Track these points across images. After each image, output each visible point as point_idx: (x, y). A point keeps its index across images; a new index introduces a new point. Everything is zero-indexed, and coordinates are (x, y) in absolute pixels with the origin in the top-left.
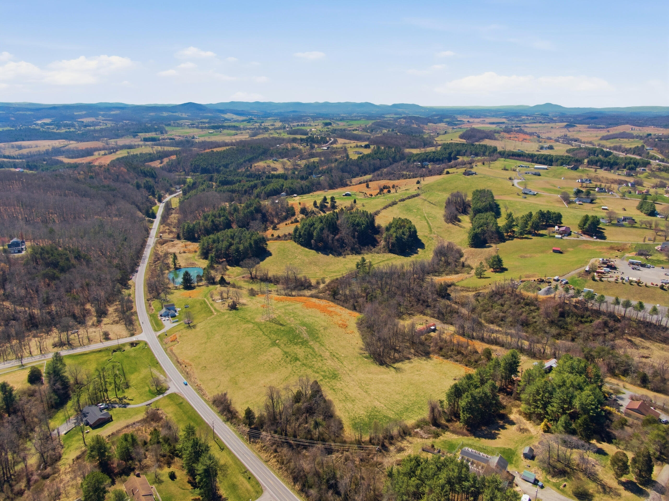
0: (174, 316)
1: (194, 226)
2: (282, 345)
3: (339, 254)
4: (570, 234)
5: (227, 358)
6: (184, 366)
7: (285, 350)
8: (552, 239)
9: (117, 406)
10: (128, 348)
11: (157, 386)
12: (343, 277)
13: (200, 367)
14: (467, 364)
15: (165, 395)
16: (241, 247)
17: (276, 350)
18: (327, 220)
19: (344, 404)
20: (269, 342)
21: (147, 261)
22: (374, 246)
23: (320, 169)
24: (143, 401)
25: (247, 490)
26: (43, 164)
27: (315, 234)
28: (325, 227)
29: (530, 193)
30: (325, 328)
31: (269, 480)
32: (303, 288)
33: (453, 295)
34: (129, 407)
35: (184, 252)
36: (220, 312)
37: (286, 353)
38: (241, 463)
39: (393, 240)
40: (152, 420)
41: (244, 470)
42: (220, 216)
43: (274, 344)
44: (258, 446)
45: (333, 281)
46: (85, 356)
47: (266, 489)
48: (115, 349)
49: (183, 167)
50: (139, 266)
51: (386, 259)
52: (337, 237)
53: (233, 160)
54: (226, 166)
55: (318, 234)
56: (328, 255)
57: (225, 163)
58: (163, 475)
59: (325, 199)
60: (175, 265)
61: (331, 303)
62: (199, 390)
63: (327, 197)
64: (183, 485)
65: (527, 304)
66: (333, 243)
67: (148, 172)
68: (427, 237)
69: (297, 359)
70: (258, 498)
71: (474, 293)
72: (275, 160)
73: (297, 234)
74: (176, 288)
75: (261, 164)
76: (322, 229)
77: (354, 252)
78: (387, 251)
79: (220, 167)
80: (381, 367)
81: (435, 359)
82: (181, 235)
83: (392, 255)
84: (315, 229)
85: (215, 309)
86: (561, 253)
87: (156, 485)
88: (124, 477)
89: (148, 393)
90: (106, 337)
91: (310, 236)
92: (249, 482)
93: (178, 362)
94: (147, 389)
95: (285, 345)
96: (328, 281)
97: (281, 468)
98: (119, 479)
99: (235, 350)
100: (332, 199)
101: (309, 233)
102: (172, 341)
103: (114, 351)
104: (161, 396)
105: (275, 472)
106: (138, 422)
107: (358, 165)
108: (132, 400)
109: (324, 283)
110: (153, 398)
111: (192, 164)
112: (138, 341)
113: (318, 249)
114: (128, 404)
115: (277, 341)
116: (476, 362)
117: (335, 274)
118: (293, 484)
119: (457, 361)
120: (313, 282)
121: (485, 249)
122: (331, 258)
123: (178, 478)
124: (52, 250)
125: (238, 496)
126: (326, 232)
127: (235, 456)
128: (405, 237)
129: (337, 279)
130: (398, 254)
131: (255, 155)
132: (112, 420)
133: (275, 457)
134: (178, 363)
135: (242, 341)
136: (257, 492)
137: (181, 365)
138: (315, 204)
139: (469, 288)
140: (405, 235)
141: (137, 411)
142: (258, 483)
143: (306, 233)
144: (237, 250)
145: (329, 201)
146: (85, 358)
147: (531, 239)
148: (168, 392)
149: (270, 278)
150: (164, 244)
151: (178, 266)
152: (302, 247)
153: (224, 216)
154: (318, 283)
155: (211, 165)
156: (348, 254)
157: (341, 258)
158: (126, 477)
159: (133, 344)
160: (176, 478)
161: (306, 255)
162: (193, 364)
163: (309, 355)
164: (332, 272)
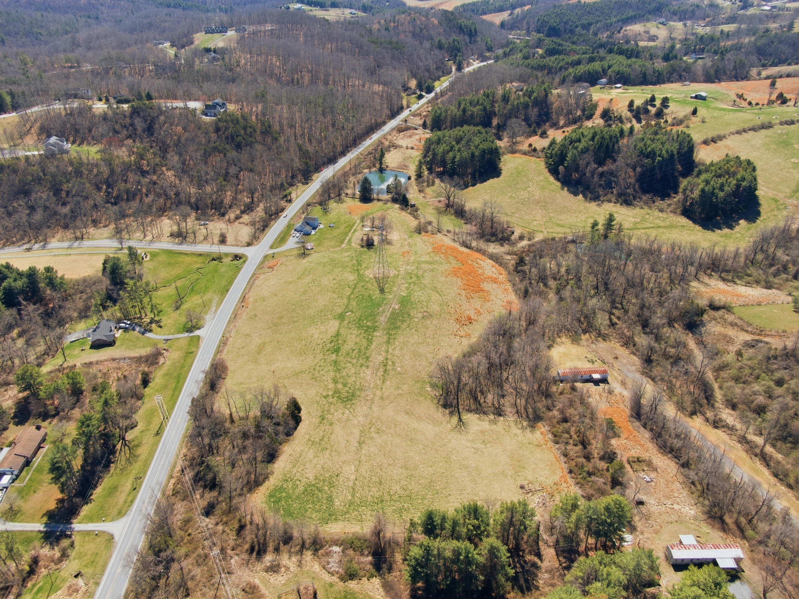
0: (307, 234)
1: (441, 114)
2: (346, 322)
3: (595, 198)
5: (284, 313)
6: (243, 305)
7: (341, 330)
9: (138, 329)
10: (227, 260)
13: (252, 313)
14: (575, 469)
15: (192, 335)
16: (459, 157)
17: (334, 325)
18: (603, 138)
20: (341, 311)
22: (664, 195)
23: (722, 44)
24: (167, 333)
25: (116, 503)
28: (592, 148)
30: (427, 316)
32: (493, 239)
33: (708, 327)
34: (148, 335)
35: (412, 148)
36: (350, 245)
37: (337, 335)
38: (150, 464)
40: (147, 361)
43: (341, 316)
45: (544, 241)
46: (183, 256)
47: (129, 514)
48: (215, 256)
50: (345, 156)
51: (668, 223)
53: (601, 18)
54: (586, 27)
55: (574, 160)
56: (576, 194)
57: (586, 22)
59: (653, 99)
60: (381, 164)
61: (503, 276)
62: (224, 342)
66: (591, 177)
68: (776, 201)
69: (337, 350)
70: (113, 520)
72: (662, 24)
74: (353, 197)
75: (636, 28)
76: (585, 152)
78: (679, 211)
79: (577, 27)
80: (441, 409)
81: (538, 434)
82: (428, 122)
83: (684, 221)
85: (349, 240)
89: (181, 326)
90: (223, 240)
91: (562, 158)
92: (128, 495)
93: (245, 297)
95: (349, 323)
96: (539, 237)
97: (168, 498)
100: (665, 101)
102: (269, 268)
103: (214, 259)
104: (187, 334)
105: (160, 498)
106: (129, 358)
108: (161, 327)
109: (530, 239)
110: (179, 333)
111: (539, 20)
112: (244, 255)
113: (566, 183)
114: (151, 331)
115: (348, 314)
116: (590, 474)
117: (559, 229)
119: (565, 455)
120: (517, 234)
122: (576, 201)
126: (588, 157)
127: (156, 450)
128: (721, 194)
129: (553, 239)
130: (695, 221)
131: (640, 12)
132: (111, 346)
133: (177, 477)
134: (243, 299)
135: (319, 297)
136: (120, 512)
137: (242, 302)
138: (631, 104)
140: (722, 190)
141: (147, 344)
142: (133, 501)
143: (559, 152)
144: (453, 160)
145: (658, 103)
146: (181, 258)
148: (196, 333)
150: (402, 131)
151: (384, 166)
152: (549, 174)
153: (482, 104)
154: (522, 238)
155: (566, 23)
156: (610, 201)
157: (592, 205)
158: (41, 421)
159: (236, 257)
162: (250, 307)
164: (558, 225)
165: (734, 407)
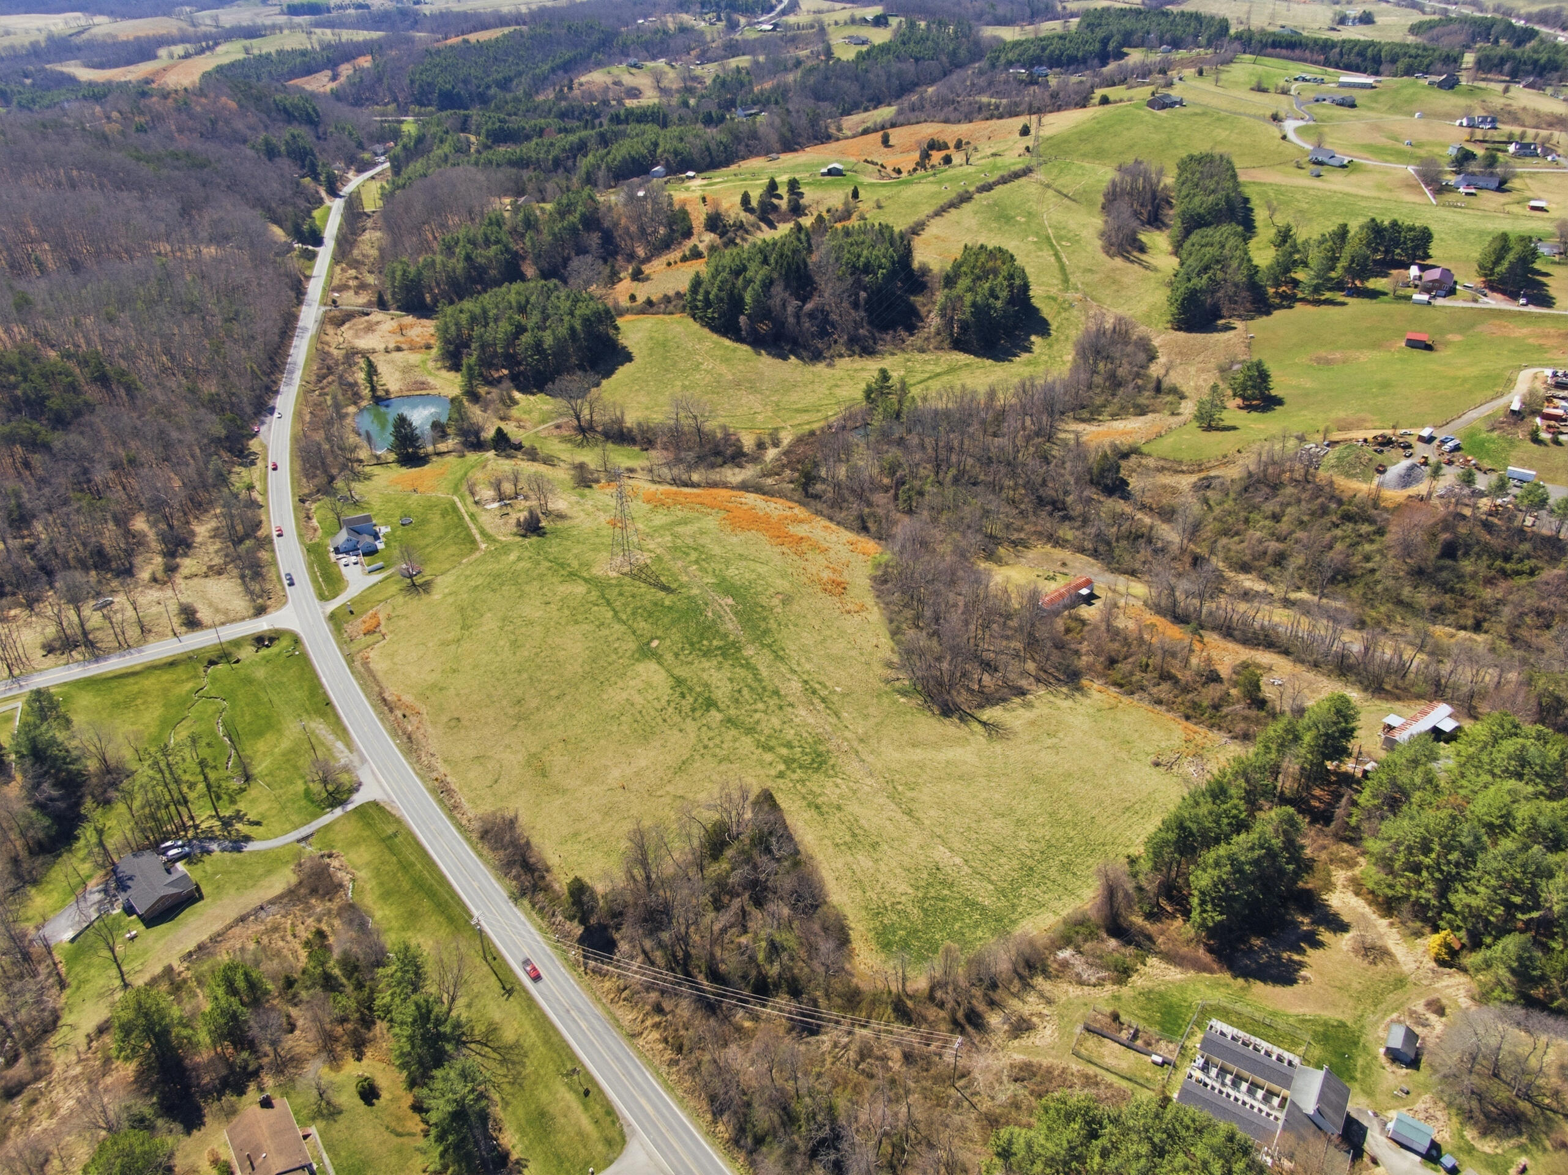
0: (371, 552)
1: (419, 273)
2: (669, 657)
3: (816, 357)
4: (1451, 292)
5: (519, 692)
6: (399, 714)
7: (677, 672)
8: (1402, 307)
9: (214, 846)
10: (247, 653)
11: (325, 781)
12: (830, 427)
13: (444, 719)
14: (1190, 712)
15: (350, 807)
16: (548, 340)
17: (649, 670)
18: (781, 256)
19: (850, 859)
20: (632, 645)
21: (298, 375)
22: (911, 329)
23: (757, 89)
24: (288, 826)
25: (580, 1133)
26: (23, 85)
27: (748, 298)
28: (775, 275)
29: (1332, 162)
30: (787, 600)
31: (643, 1102)
32: (720, 460)
33: (1135, 483)
34: (250, 847)
35: (399, 349)
36: (495, 540)
37: (679, 682)
38: (563, 1040)
39: (965, 313)
40: (314, 891)
41: (569, 1067)
42: (487, 242)
43: (645, 652)
44: (607, 984)
45: (800, 440)
46: (131, 680)
47: (634, 1132)
48: (213, 656)
49: (390, 89)
50: (277, 392)
51: (945, 367)
52: (809, 306)
53: (522, 67)
54: (504, 84)
55: (757, 300)
56: (785, 358)
57: (500, 76)
58: (340, 1089)
59: (773, 186)
60: (373, 389)
61: (799, 511)
62: (442, 791)
63: (777, 180)
64: (399, 1119)
65: (1347, 517)
66: (798, 323)
67: (296, 107)
68: (1054, 299)
69: (710, 704)
70: (611, 1162)
71: (1194, 478)
72: (635, 66)
73: (700, 297)
74: (380, 462)
75: (596, 78)
76: (768, 284)
77: (857, 349)
78: (946, 345)
79: (488, 87)
80: (947, 721)
81: (1096, 695)
82: (388, 297)
83: (962, 358)
84: (748, 282)
85: (483, 533)
86: (1429, 348)
87: (321, 1124)
88: (229, 1098)
89: (303, 803)
90: (191, 620)
91: (736, 303)
92: (586, 1107)
93: (384, 700)
94: (300, 787)
95: (677, 655)
96: (787, 438)
97: (676, 1062)
98: (216, 1106)
99: (539, 667)
100: (793, 185)
101: (731, 294)
102: (368, 633)
103: (212, 663)
104: (338, 812)
105: (657, 1074)
106: (272, 902)
107: (857, 78)
108: (258, 823)
109: (776, 444)
110: (315, 816)
111: (412, 82)
112: (277, 631)
113: (757, 342)
114: (247, 839)
115: (655, 643)
116: (1216, 707)
117: (806, 417)
118: (709, 1117)
119: (1159, 702)
120: (748, 442)
121: (1216, 336)
122: (792, 368)
123: (385, 1095)
124: (22, 363)
125: (557, 1156)
126: (779, 291)
127: (544, 1016)
128: (999, 304)
129: (812, 433)
130: (976, 354)
131: (580, 50)
132: (201, 897)
133: (656, 1026)
134: (385, 704)
135: (558, 641)
136: (609, 1142)
137: (391, 710)
138: (746, 200)
139: (1180, 462)
140: (997, 298)
141: (272, 862)
142: (610, 1111)
143: (723, 294)
144: (538, 346)
145: (783, 191)
146: (132, 686)
147: (1343, 304)
148: (358, 799)
149: (630, 430)
150: (343, 323)
151: (380, 393)
152: (715, 336)
153: (497, 242)
154: (761, 446)
155: (465, 82)
156: (841, 356)
157: (820, 367)
158: (234, 1098)
159: (261, 641)
160: (378, 1097)
161: (726, 360)
162: (424, 710)
163: (745, 691)
164: (798, 411)
165: (1245, 568)
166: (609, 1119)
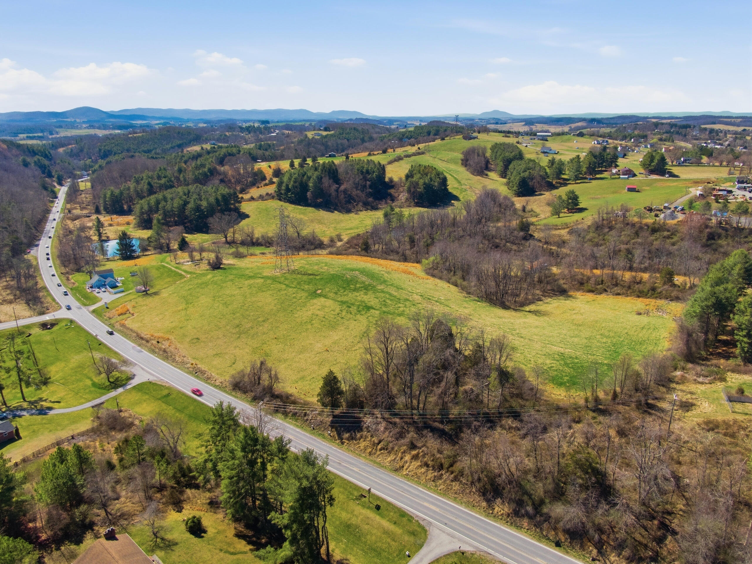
0: (114, 287)
1: (121, 193)
2: (331, 295)
3: (349, 211)
4: (635, 175)
5: (237, 322)
6: (154, 342)
7: (339, 299)
8: (618, 180)
9: (25, 413)
10: (36, 331)
11: (108, 372)
12: (367, 232)
13: (188, 340)
14: (639, 295)
15: (129, 387)
16: (204, 204)
17: (320, 302)
18: (324, 167)
20: (304, 294)
22: (393, 200)
24: (83, 400)
25: (386, 532)
27: (311, 185)
28: (323, 175)
29: (551, 152)
30: (388, 273)
31: (426, 504)
32: (313, 247)
33: (536, 235)
34: (54, 412)
36: (195, 273)
37: (343, 302)
39: (421, 189)
40: (113, 428)
41: (356, 493)
42: (159, 178)
43: (315, 295)
44: (363, 444)
45: (353, 238)
47: (430, 523)
48: (12, 333)
49: (87, 154)
50: (40, 240)
52: (342, 187)
55: (315, 186)
56: (333, 212)
58: (171, 530)
59: (305, 160)
60: (100, 235)
62: (197, 372)
64: (229, 544)
66: (337, 196)
68: (457, 188)
69: (368, 308)
70: (421, 546)
72: (214, 144)
73: (283, 188)
74: (110, 260)
75: (194, 149)
76: (320, 179)
77: (369, 207)
78: (413, 204)
80: (509, 311)
81: (581, 297)
82: (102, 209)
83: (422, 209)
84: (309, 178)
85: (186, 271)
86: (638, 191)
87: (162, 553)
88: (67, 548)
89: (93, 389)
91: (304, 187)
92: (382, 516)
93: (142, 338)
94: (89, 383)
95: (336, 294)
96: (345, 238)
97: (440, 477)
98: (56, 554)
99: (247, 311)
100: (314, 159)
101: (301, 184)
102: (121, 315)
104: (120, 390)
105: (429, 489)
106: (82, 434)
108: (58, 402)
109: (340, 240)
110: (104, 394)
112: (56, 320)
113: (317, 206)
114: (50, 409)
115: (319, 291)
116: (653, 290)
117: (352, 231)
118: (484, 504)
119: (619, 294)
120: (326, 240)
122: (337, 215)
123: (211, 531)
125: (373, 549)
126: (326, 181)
129: (359, 235)
130: (428, 207)
132: (20, 438)
133: (415, 457)
134: (142, 340)
135: (254, 299)
136: (413, 533)
137: (147, 341)
141: (75, 419)
142: (403, 514)
143: (297, 184)
144: (198, 208)
148: (134, 382)
149: (258, 239)
150: (76, 220)
151: (103, 238)
152: (293, 206)
153: (165, 177)
154: (332, 240)
156: (361, 211)
157: (352, 215)
158: (73, 547)
159: (44, 326)
160: (205, 532)
161: (304, 214)
162: (172, 337)
163: (388, 301)
164: (346, 229)
166: (405, 519)
